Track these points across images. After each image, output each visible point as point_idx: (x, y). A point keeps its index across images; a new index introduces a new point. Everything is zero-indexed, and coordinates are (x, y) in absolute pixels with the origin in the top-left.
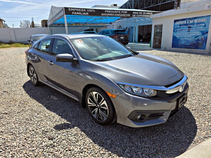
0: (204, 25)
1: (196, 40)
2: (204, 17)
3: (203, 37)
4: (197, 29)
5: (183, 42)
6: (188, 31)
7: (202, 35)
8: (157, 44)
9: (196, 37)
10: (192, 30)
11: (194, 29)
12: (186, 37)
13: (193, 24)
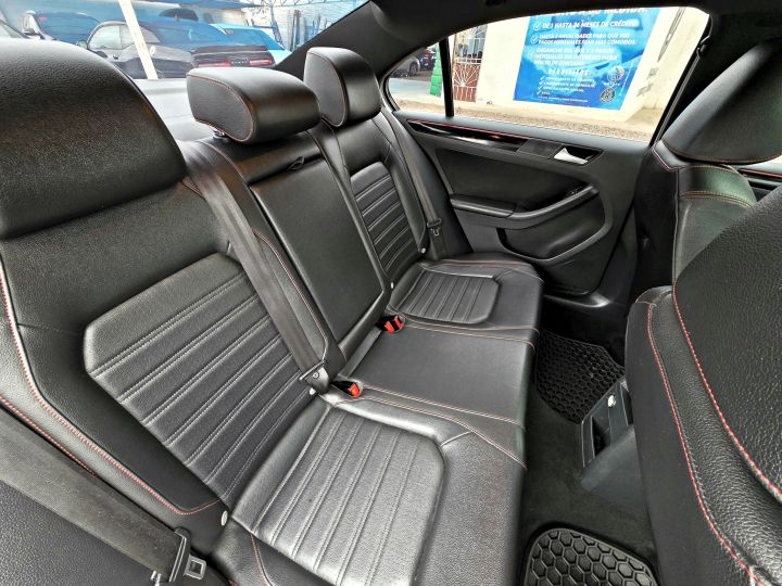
0: (635, 23)
1: (597, 79)
3: (621, 68)
4: (607, 39)
5: (552, 83)
6: (577, 45)
7: (620, 61)
8: (463, 85)
9: (598, 68)
10: (591, 39)
11: (598, 39)
12: (567, 67)
13: (601, 17)
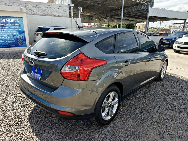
0: (18, 25)
1: (14, 39)
2: (16, 17)
3: (20, 36)
4: (12, 29)
6: (2, 30)
7: (19, 34)
9: (13, 36)
10: (6, 28)
11: (9, 29)
12: (2, 36)
13: (7, 23)
